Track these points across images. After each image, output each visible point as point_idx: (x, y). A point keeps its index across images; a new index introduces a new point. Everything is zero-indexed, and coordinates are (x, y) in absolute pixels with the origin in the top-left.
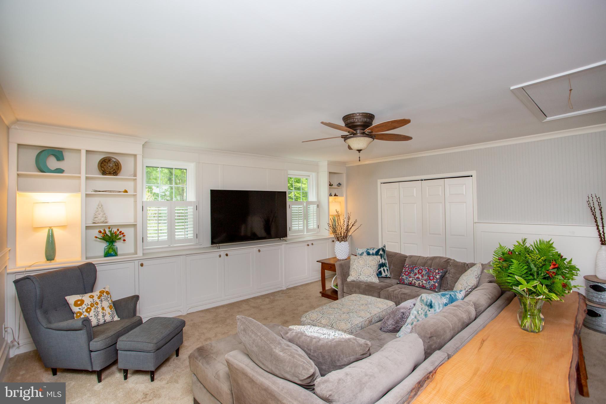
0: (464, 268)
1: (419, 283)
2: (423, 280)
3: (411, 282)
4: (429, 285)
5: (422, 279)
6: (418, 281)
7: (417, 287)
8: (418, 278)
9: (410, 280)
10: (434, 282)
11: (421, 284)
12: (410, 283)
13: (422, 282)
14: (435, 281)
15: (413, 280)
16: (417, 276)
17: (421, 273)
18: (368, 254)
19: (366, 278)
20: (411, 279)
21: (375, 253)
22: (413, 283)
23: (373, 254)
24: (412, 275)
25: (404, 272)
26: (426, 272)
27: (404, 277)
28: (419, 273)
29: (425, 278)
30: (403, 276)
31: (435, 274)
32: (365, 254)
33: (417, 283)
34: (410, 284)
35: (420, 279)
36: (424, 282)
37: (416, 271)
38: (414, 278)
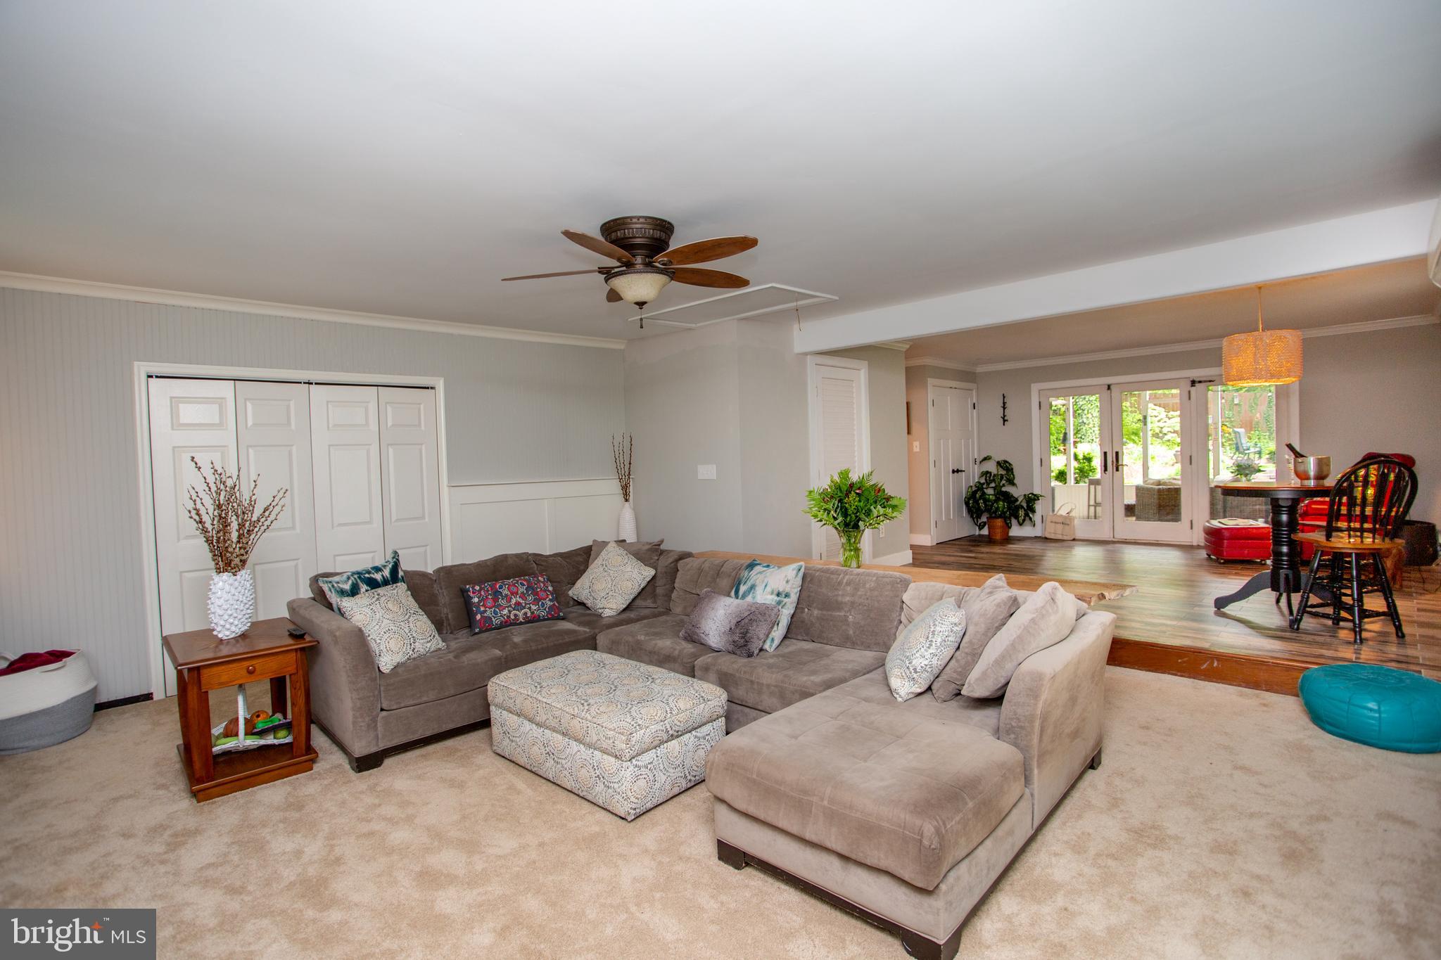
0: (580, 560)
1: (525, 614)
2: (529, 604)
3: (509, 617)
4: (545, 609)
5: (526, 604)
6: (521, 610)
7: (521, 623)
8: (518, 604)
9: (505, 615)
10: (550, 600)
11: (529, 614)
12: (506, 622)
13: (530, 608)
14: (551, 597)
15: (510, 612)
16: (514, 601)
17: (517, 593)
18: (373, 584)
19: (429, 645)
20: (505, 612)
21: (389, 579)
22: (512, 617)
23: (386, 582)
24: (502, 602)
25: (479, 602)
26: (525, 587)
27: (488, 614)
28: (512, 593)
29: (530, 598)
30: (485, 611)
31: (542, 585)
32: (364, 587)
33: (520, 614)
34: (507, 624)
35: (524, 605)
36: (534, 607)
37: (506, 592)
38: (510, 606)
